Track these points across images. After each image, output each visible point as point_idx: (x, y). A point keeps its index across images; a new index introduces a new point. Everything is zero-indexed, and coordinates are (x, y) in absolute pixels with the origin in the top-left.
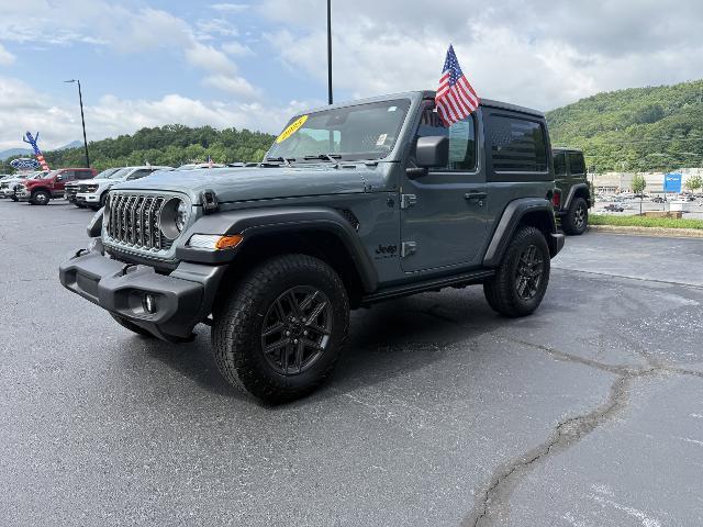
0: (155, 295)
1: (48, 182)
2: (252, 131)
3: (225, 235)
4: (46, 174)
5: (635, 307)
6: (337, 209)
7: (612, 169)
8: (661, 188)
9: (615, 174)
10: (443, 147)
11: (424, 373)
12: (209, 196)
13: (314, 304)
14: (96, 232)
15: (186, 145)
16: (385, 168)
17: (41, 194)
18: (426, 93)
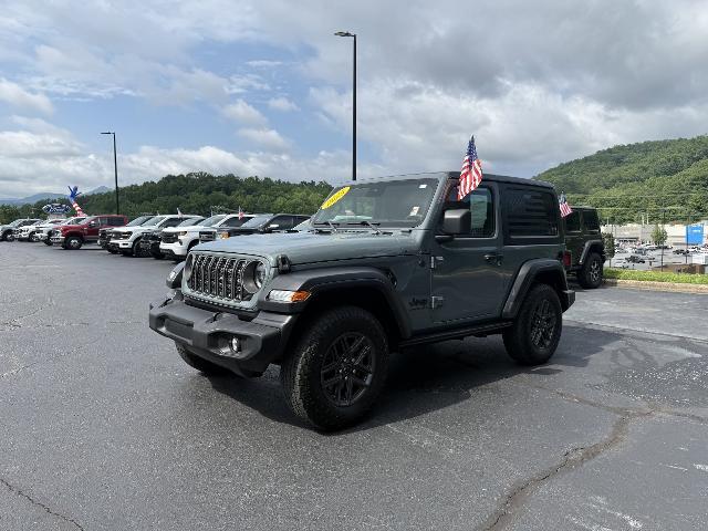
0: (241, 337)
1: (82, 228)
2: (274, 180)
3: (299, 291)
4: (79, 220)
5: (642, 358)
6: (379, 269)
7: (632, 221)
8: (684, 240)
9: (635, 225)
10: (466, 219)
11: (451, 410)
12: (284, 260)
13: (361, 347)
14: (176, 284)
15: (209, 193)
16: (418, 234)
17: (75, 240)
18: (451, 173)
